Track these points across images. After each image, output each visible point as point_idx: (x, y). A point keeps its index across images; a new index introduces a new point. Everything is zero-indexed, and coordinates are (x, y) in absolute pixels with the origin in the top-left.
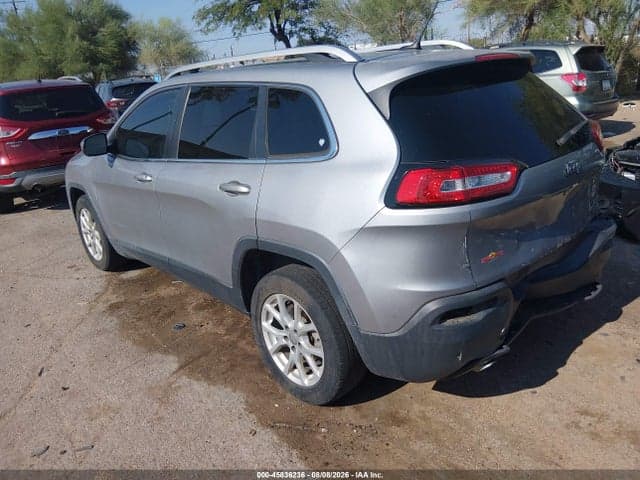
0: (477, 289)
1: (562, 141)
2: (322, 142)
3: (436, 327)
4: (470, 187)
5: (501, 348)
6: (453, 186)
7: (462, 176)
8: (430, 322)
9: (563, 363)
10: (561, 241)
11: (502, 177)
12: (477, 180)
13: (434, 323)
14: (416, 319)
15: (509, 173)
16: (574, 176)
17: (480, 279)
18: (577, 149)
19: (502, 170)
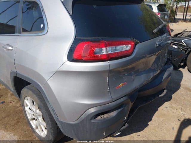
0: (113, 101)
1: (155, 31)
2: (42, 26)
3: (92, 121)
4: (110, 52)
5: (124, 125)
6: (101, 51)
7: (106, 46)
8: (90, 119)
9: (151, 120)
10: (152, 75)
11: (127, 47)
12: (114, 49)
13: (91, 119)
14: (83, 117)
15: (130, 45)
16: (160, 47)
17: (114, 97)
18: (160, 35)
19: (126, 43)
